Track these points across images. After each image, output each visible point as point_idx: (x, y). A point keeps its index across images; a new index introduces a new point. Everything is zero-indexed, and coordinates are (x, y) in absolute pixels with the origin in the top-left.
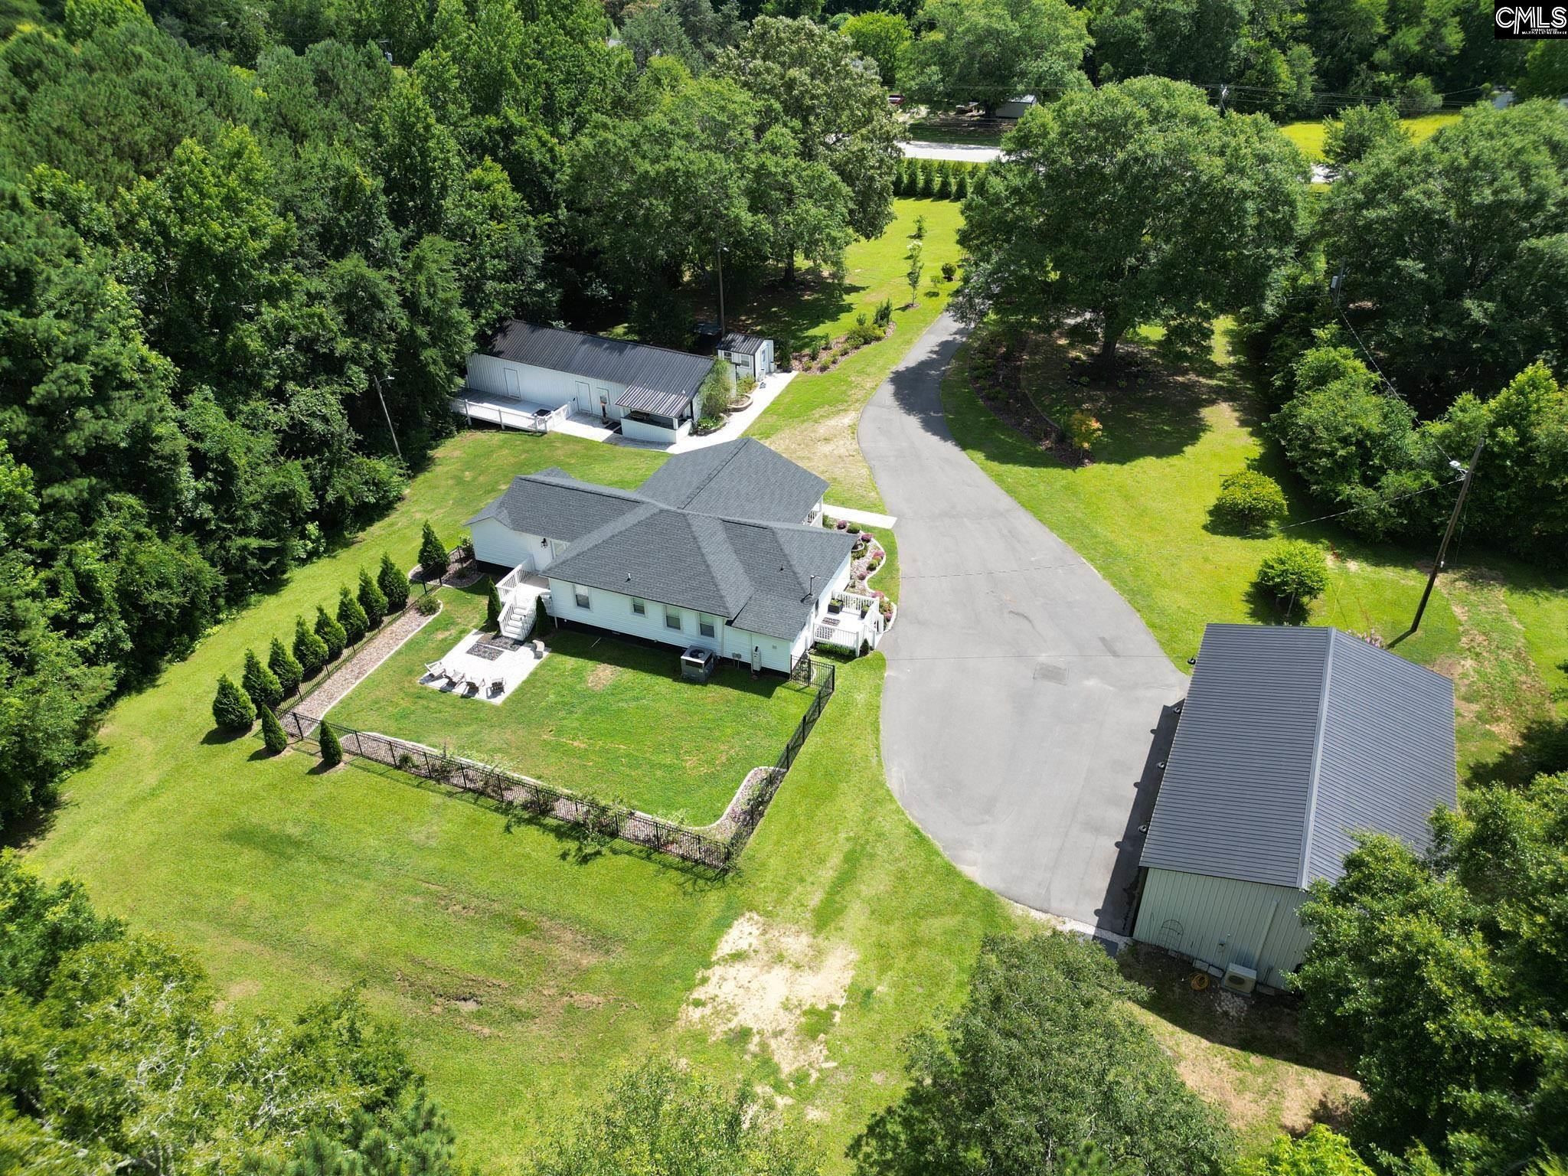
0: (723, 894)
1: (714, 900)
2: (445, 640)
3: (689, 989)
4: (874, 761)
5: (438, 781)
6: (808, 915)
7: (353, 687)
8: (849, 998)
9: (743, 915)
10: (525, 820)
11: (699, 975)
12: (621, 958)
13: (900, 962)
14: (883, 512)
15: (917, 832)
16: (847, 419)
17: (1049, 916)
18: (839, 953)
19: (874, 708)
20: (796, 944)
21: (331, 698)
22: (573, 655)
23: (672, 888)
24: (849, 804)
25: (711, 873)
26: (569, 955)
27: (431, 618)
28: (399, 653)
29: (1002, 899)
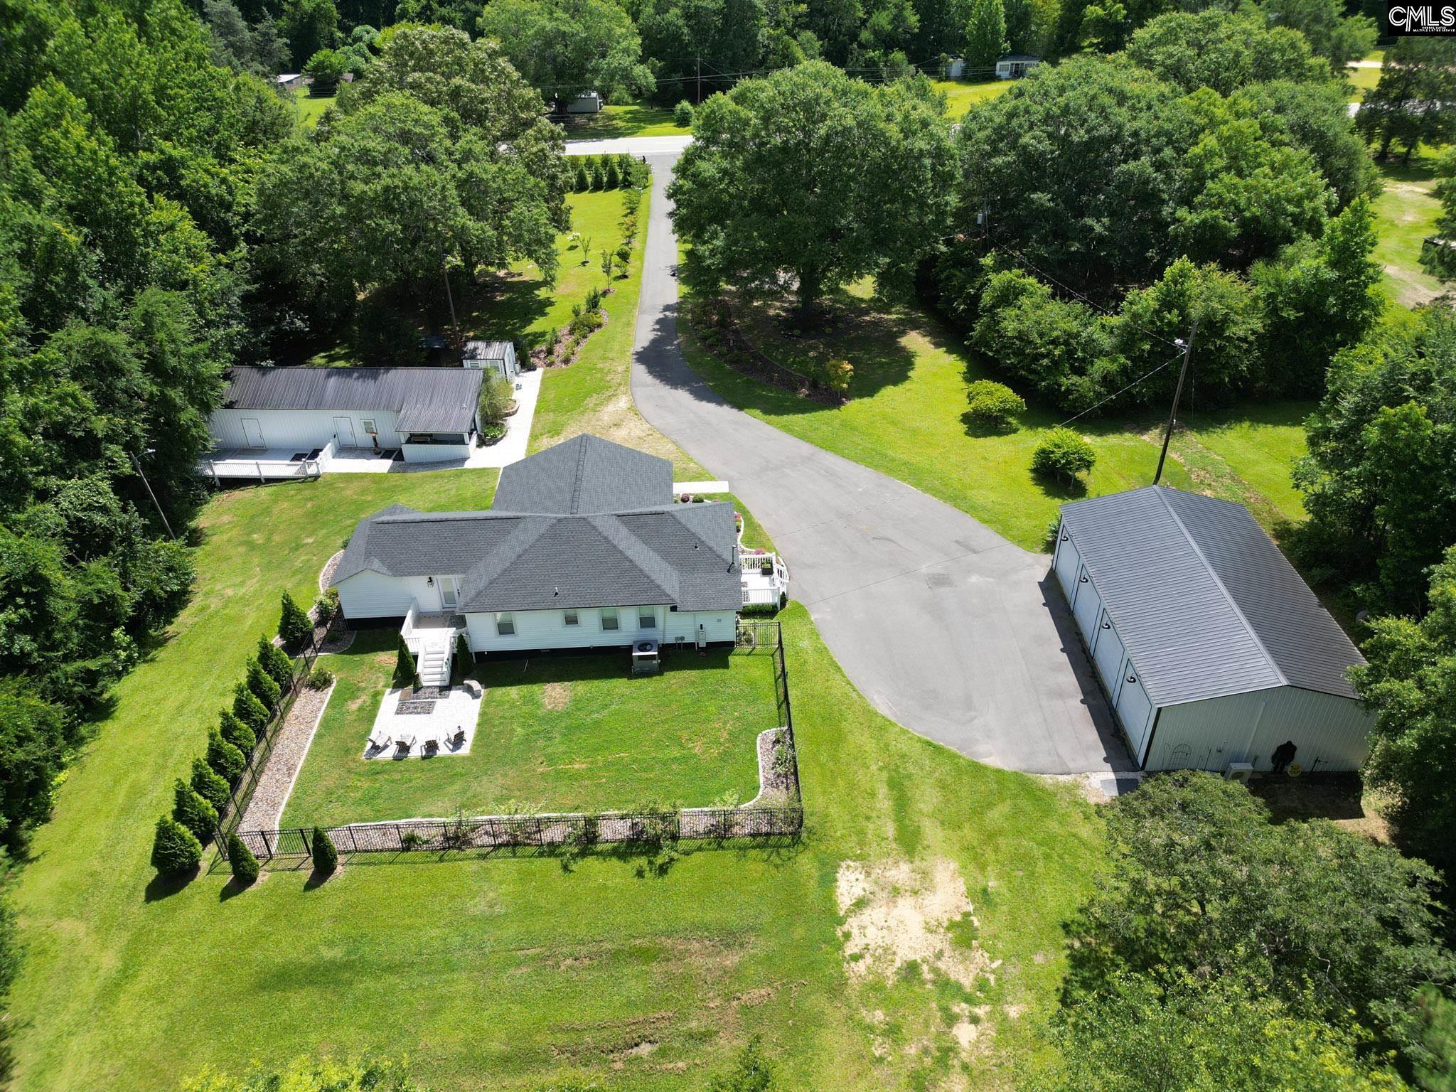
0: (809, 854)
1: (806, 863)
2: (361, 709)
3: (840, 947)
4: (854, 695)
5: (459, 848)
6: (894, 846)
7: (292, 786)
8: (973, 902)
9: (839, 866)
10: (577, 855)
11: (839, 933)
12: (758, 946)
13: (990, 856)
14: (712, 479)
15: (929, 744)
16: (623, 403)
17: (1073, 776)
18: (940, 868)
19: (822, 651)
20: (901, 873)
21: (274, 806)
22: (511, 684)
23: (762, 866)
24: (861, 739)
25: (787, 841)
26: (710, 962)
27: (330, 691)
28: (319, 736)
29: (1030, 775)
